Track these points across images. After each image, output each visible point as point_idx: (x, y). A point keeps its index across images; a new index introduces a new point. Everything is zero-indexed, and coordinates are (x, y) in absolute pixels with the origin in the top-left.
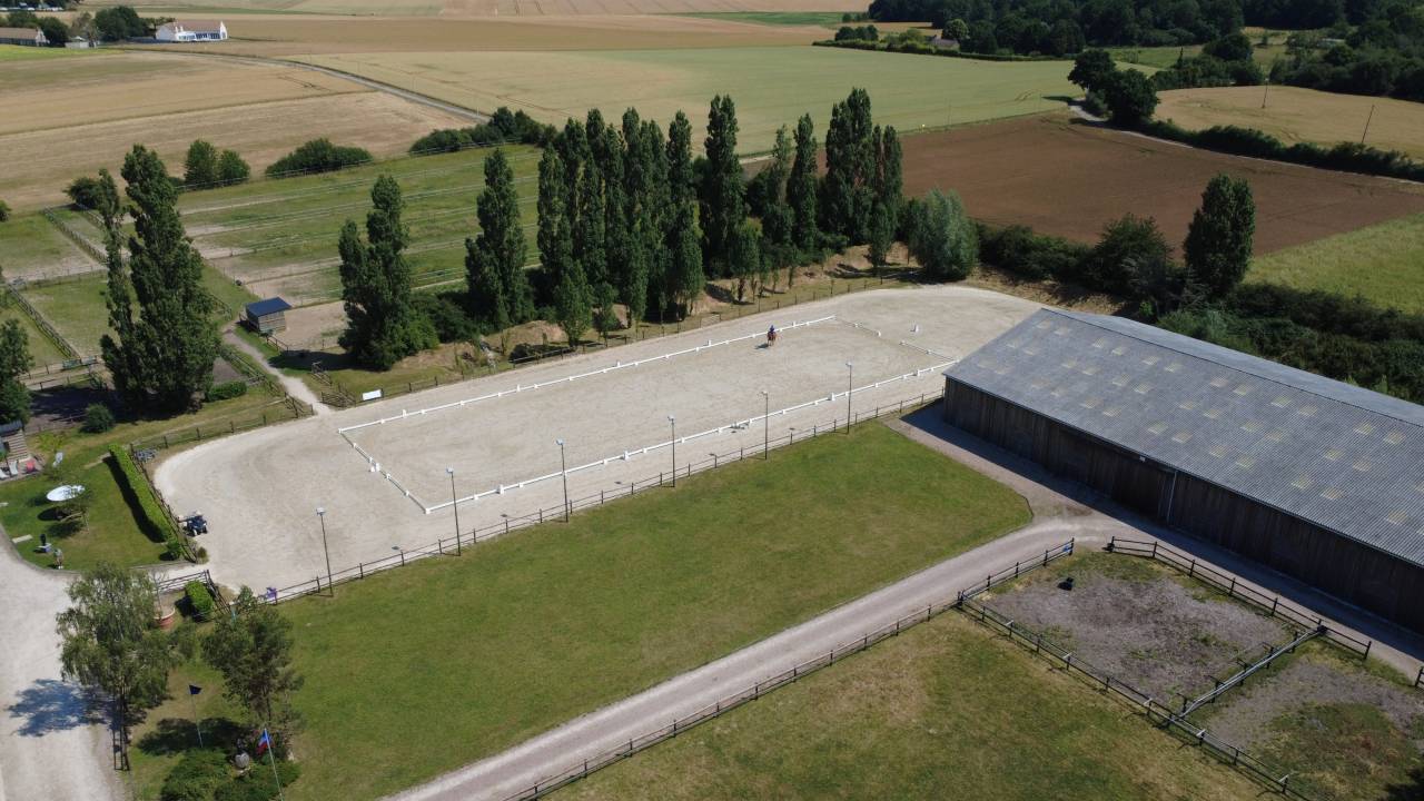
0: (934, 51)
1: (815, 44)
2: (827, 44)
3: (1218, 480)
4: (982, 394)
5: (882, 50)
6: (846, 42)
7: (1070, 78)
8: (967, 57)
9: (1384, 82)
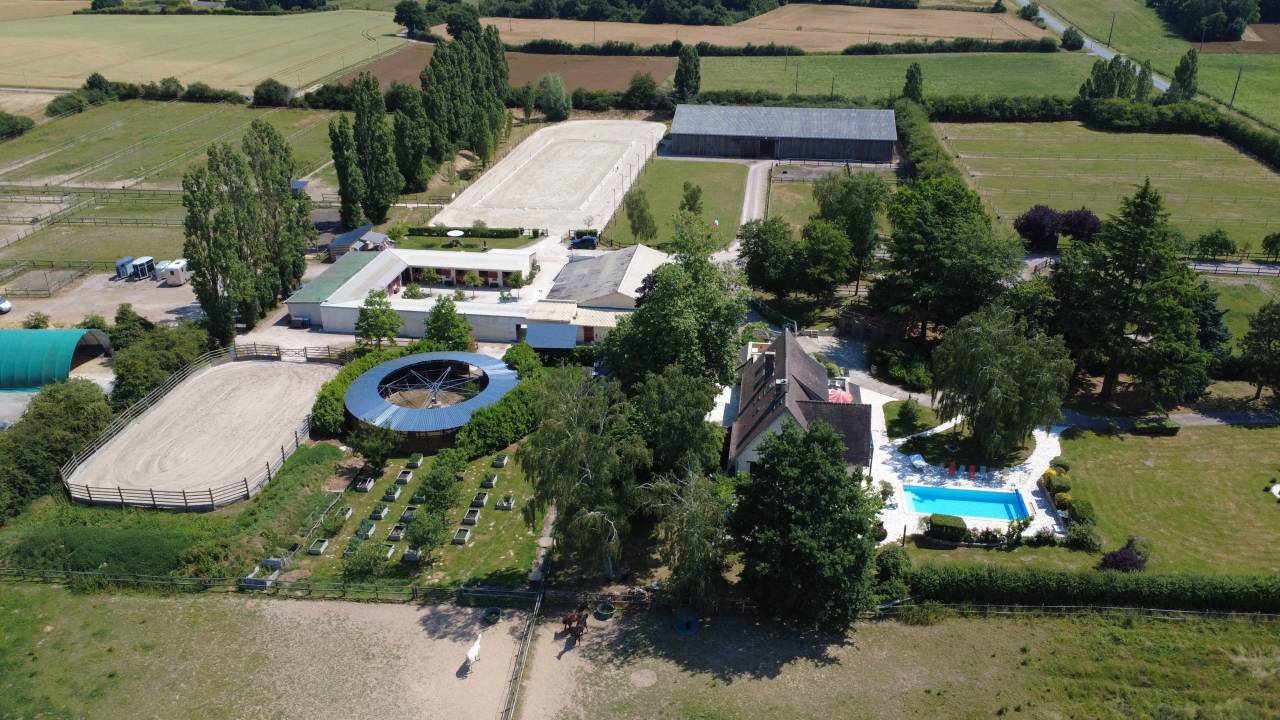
0: (211, 11)
1: (75, 13)
2: (85, 12)
3: (795, 136)
4: (692, 135)
5: (156, 13)
6: (112, 8)
7: (395, 21)
8: (246, 14)
9: (551, 10)
